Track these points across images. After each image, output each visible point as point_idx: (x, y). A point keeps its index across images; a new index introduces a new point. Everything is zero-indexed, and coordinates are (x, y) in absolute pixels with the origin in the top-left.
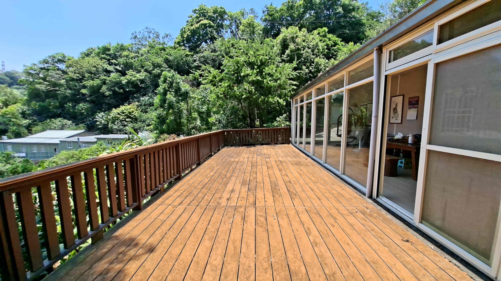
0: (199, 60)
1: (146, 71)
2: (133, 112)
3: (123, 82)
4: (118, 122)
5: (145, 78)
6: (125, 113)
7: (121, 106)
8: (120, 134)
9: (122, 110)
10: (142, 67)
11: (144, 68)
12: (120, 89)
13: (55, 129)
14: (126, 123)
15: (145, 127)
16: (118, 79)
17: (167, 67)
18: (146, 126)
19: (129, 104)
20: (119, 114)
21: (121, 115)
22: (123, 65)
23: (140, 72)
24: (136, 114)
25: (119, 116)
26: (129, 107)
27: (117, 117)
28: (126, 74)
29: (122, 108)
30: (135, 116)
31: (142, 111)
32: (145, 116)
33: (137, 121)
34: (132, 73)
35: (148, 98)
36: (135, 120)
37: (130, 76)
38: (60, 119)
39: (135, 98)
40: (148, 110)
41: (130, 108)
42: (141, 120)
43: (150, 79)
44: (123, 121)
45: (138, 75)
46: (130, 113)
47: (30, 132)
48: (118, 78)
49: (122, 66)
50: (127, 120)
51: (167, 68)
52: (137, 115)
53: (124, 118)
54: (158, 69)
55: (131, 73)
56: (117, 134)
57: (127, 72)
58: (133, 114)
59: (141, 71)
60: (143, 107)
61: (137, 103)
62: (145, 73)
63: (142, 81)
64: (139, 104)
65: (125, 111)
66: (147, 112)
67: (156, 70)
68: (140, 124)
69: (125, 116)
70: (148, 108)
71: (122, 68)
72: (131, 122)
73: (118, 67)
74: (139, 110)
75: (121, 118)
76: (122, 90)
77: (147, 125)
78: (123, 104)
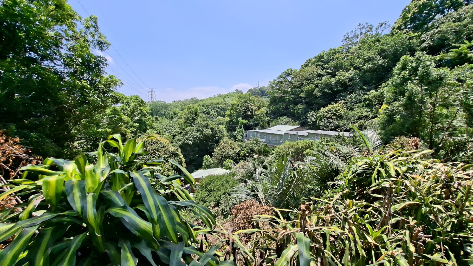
1: (356, 68)
3: (332, 83)
4: (325, 120)
6: (332, 111)
7: (329, 105)
9: (330, 109)
12: (329, 90)
13: (282, 124)
14: (332, 121)
20: (326, 112)
24: (342, 112)
26: (335, 105)
27: (325, 115)
31: (347, 109)
32: (351, 113)
33: (342, 118)
35: (355, 95)
38: (285, 117)
39: (342, 96)
41: (337, 107)
42: (347, 118)
43: (359, 75)
44: (329, 118)
45: (347, 74)
46: (336, 111)
47: (269, 126)
48: (328, 80)
50: (333, 117)
55: (340, 74)
57: (337, 73)
58: (339, 112)
59: (350, 69)
60: (349, 105)
61: (343, 101)
63: (350, 79)
64: (346, 101)
66: (353, 109)
68: (345, 121)
69: (331, 114)
70: (354, 106)
71: (332, 70)
72: (337, 119)
73: (329, 71)
75: (328, 115)
77: (352, 123)
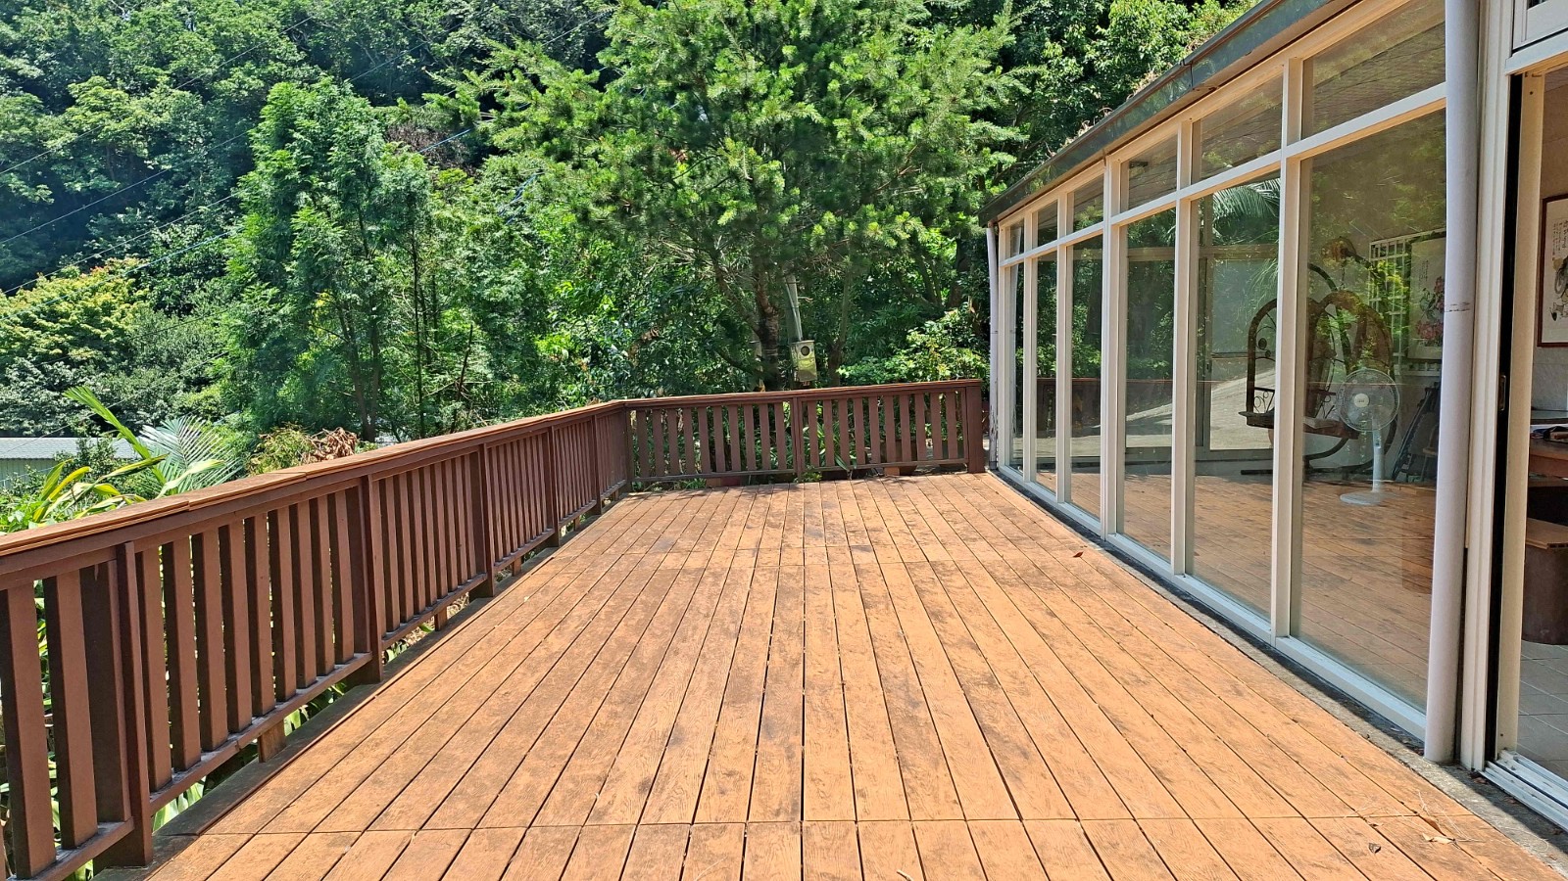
0: (478, 20)
1: (181, 80)
2: (108, 309)
3: (50, 144)
4: (22, 369)
5: (177, 120)
6: (66, 315)
7: (41, 279)
8: (38, 434)
9: (50, 302)
10: (162, 61)
11: (173, 66)
12: (34, 183)
14: (69, 374)
15: (180, 394)
16: (24, 130)
17: (298, 57)
18: (181, 385)
19: (87, 267)
20: (28, 322)
21: (44, 329)
22: (48, 49)
23: (147, 86)
24: (129, 320)
25: (30, 333)
26: (84, 282)
27: (20, 339)
28: (72, 102)
29: (48, 289)
30: (121, 332)
31: (159, 306)
32: (176, 332)
33: (132, 360)
34: (104, 93)
35: (193, 230)
36: (125, 354)
37: (94, 109)
39: (123, 230)
40: (192, 298)
41: (94, 290)
42: (157, 353)
43: (206, 123)
44: (52, 360)
45: (136, 105)
46: (91, 315)
48: (23, 122)
49: (44, 56)
50: (75, 354)
51: (300, 64)
52: (130, 329)
53: (58, 345)
54: (249, 73)
55: (95, 94)
56: (19, 433)
57: (74, 88)
58: (112, 320)
59: (154, 84)
60: (168, 283)
61: (131, 261)
62: (177, 92)
63: (162, 139)
64: (146, 263)
65: (63, 307)
66: (188, 309)
67: (238, 73)
68: (151, 373)
69: (61, 333)
70: (193, 289)
71: (43, 65)
72: (101, 366)
73: (19, 63)
74: (144, 298)
75: (43, 342)
76: (43, 191)
77: (188, 381)
78: (51, 269)
